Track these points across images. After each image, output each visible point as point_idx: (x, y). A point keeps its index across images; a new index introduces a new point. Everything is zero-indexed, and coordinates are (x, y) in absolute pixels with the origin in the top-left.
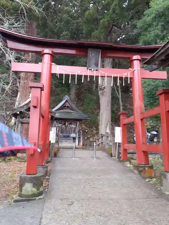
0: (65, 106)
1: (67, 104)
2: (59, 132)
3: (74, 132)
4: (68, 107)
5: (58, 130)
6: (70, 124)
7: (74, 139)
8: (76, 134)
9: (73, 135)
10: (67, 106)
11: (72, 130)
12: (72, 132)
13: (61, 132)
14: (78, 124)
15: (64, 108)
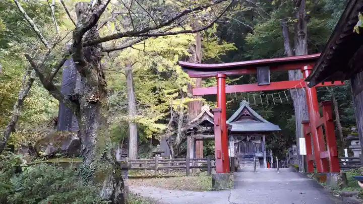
0: (244, 115)
3: (259, 151)
4: (247, 115)
5: (237, 147)
6: (254, 139)
7: (261, 159)
8: (263, 152)
9: (259, 155)
12: (257, 151)
13: (241, 151)
14: (264, 139)
15: (242, 117)
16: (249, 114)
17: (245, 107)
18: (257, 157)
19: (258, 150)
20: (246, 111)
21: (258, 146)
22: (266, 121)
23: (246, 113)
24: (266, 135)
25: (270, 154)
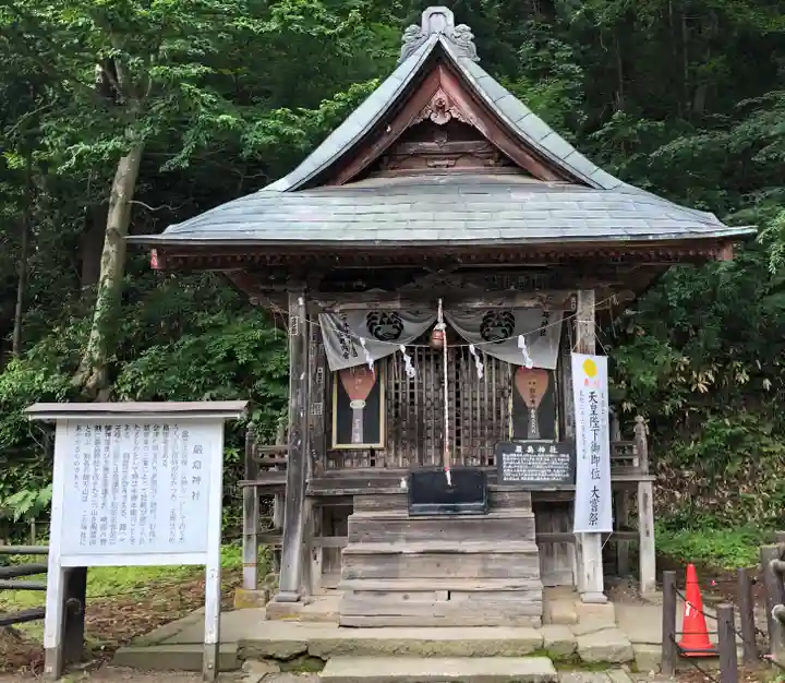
0: (426, 130)
1: (448, 107)
2: (370, 434)
3: (546, 432)
4: (457, 129)
5: (358, 404)
7: (555, 506)
9: (535, 465)
10: (440, 120)
11: (521, 408)
12: (522, 432)
13: (394, 435)
14: (586, 327)
15: (413, 148)
16: (466, 113)
17: (438, 57)
18: (521, 486)
19: (534, 428)
20: (447, 91)
21: (533, 393)
22: (611, 181)
23: (441, 108)
24: (606, 285)
25: (636, 463)
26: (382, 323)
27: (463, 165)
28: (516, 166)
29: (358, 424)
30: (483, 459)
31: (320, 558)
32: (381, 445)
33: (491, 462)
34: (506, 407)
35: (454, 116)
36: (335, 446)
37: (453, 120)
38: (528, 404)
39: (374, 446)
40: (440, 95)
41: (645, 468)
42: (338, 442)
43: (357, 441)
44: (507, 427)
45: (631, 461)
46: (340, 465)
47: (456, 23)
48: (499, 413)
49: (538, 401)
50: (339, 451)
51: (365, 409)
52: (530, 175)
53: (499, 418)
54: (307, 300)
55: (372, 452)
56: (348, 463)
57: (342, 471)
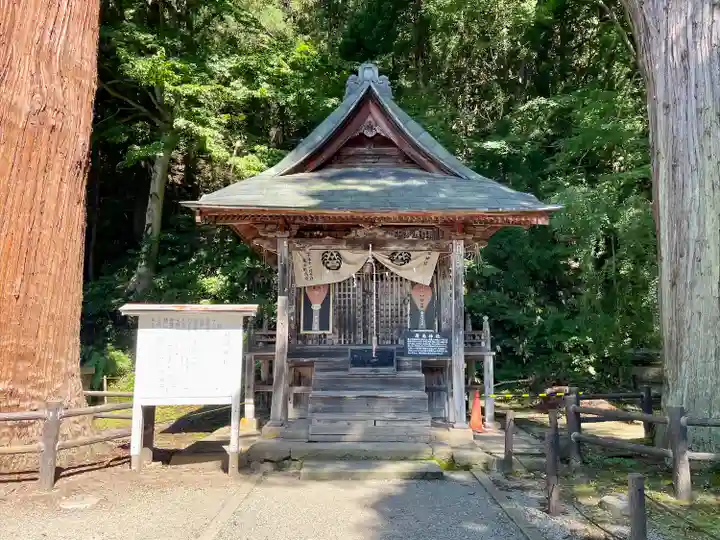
0: (361, 140)
1: (376, 124)
2: (324, 325)
3: (429, 326)
4: (380, 140)
5: (316, 307)
7: (435, 370)
8: (446, 335)
9: (427, 345)
10: (370, 134)
11: (415, 311)
12: (415, 325)
13: (338, 325)
14: (458, 263)
15: (352, 151)
16: (383, 129)
17: (369, 95)
19: (422, 323)
20: (374, 117)
21: (423, 301)
23: (371, 128)
24: (470, 237)
25: (483, 344)
26: (330, 259)
27: (382, 163)
28: (415, 163)
29: (316, 319)
30: (392, 341)
31: (292, 399)
32: (330, 331)
33: (397, 342)
34: (406, 309)
35: (378, 132)
36: (302, 332)
37: (377, 134)
38: (419, 307)
39: (326, 332)
40: (370, 119)
41: (489, 347)
42: (304, 330)
43: (316, 330)
44: (406, 322)
45: (480, 343)
46: (305, 344)
47: (380, 75)
48: (401, 312)
49: (425, 306)
50: (305, 335)
51: (320, 310)
52: (422, 169)
53: (401, 315)
54: (289, 243)
55: (325, 335)
56: (310, 342)
57: (306, 347)
